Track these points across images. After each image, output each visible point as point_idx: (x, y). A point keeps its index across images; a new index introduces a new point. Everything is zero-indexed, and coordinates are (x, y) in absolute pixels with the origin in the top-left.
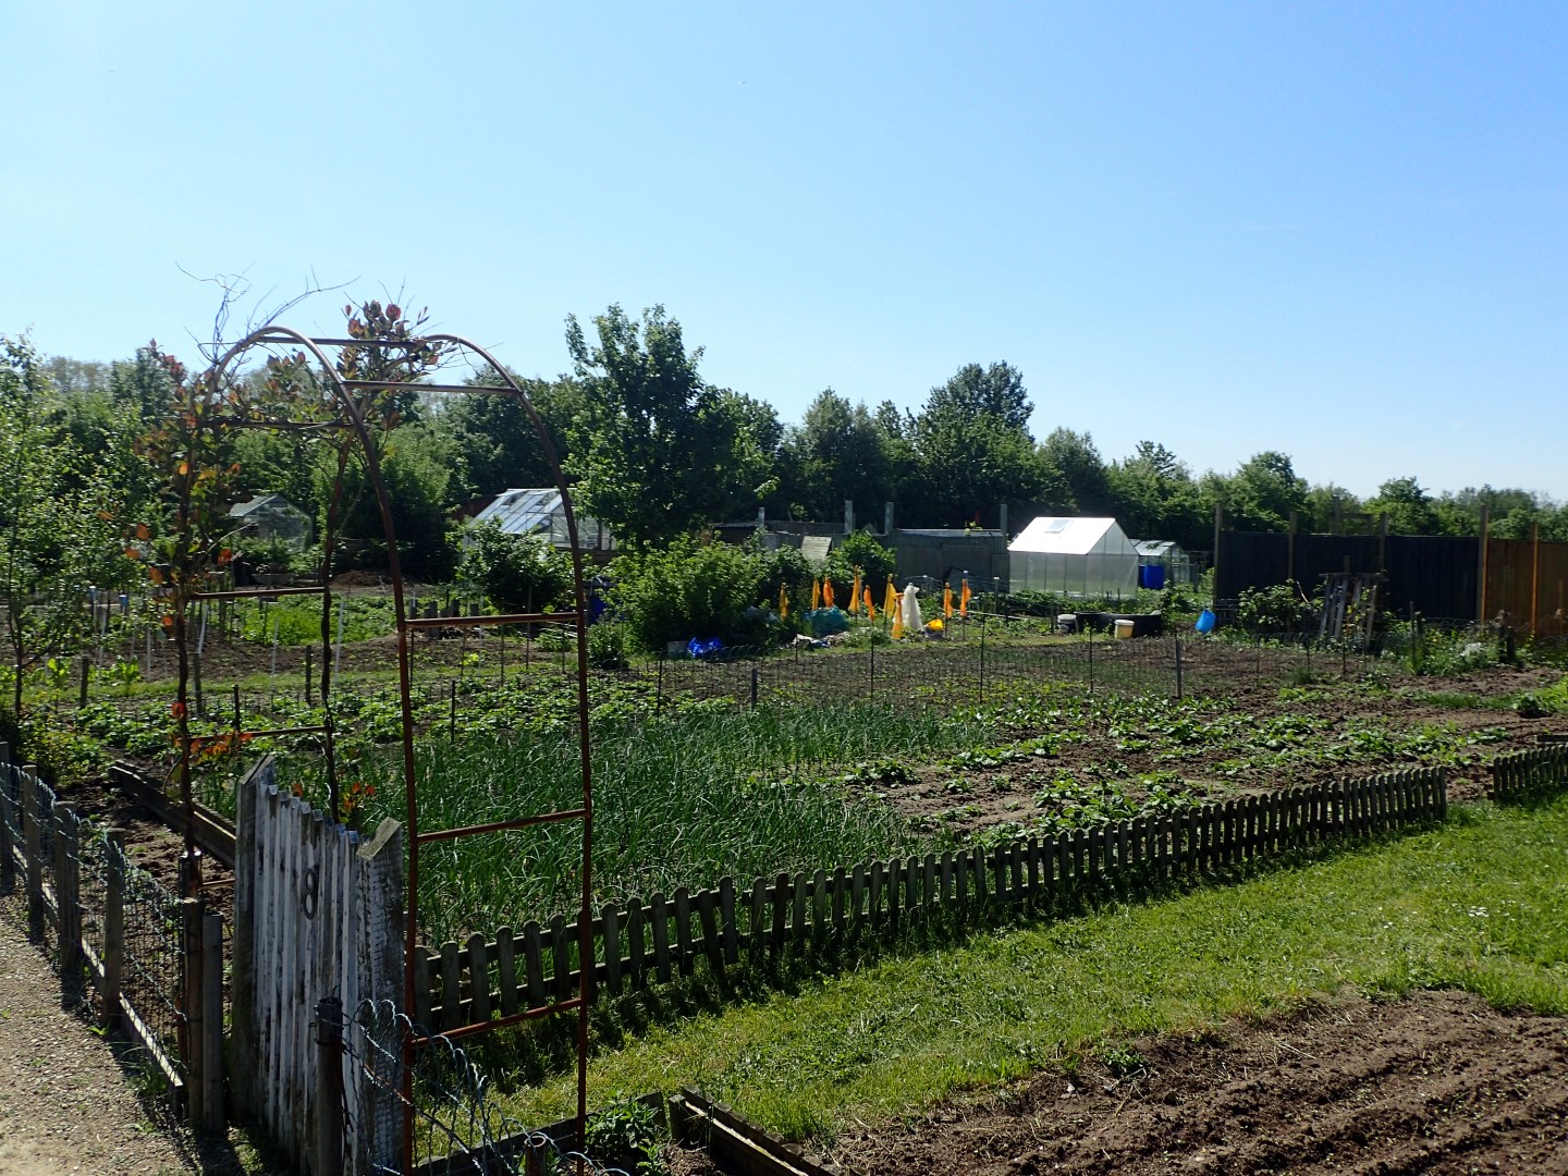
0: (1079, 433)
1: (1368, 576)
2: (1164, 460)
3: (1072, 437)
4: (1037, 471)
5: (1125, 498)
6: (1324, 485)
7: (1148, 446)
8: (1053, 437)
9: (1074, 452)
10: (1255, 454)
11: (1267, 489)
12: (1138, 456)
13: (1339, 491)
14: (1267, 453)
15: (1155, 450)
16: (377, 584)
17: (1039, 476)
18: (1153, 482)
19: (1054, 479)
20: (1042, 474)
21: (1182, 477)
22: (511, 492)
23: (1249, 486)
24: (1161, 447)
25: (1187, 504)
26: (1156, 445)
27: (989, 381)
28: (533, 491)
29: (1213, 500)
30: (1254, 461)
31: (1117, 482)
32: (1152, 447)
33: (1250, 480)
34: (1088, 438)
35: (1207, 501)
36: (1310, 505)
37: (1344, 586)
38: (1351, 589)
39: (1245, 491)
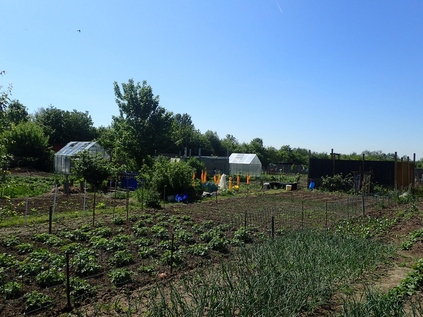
0: (214, 132)
1: (367, 172)
2: (233, 139)
3: (212, 132)
4: (204, 141)
5: (225, 149)
6: (270, 146)
7: (229, 136)
8: (207, 132)
9: (212, 136)
10: (254, 139)
11: (257, 147)
12: (226, 138)
13: (273, 148)
14: (257, 138)
15: (231, 137)
16: (26, 172)
17: (204, 143)
18: (231, 145)
19: (208, 143)
20: (205, 142)
21: (237, 144)
22: (71, 143)
23: (253, 146)
24: (232, 136)
25: (240, 151)
26: (231, 135)
27: (183, 118)
28: (80, 143)
29: (246, 149)
30: (254, 140)
31: (223, 144)
32: (230, 136)
33: (254, 145)
34: (216, 133)
35: (244, 150)
36: (267, 151)
37: (360, 175)
38: (362, 176)
39: (252, 147)
